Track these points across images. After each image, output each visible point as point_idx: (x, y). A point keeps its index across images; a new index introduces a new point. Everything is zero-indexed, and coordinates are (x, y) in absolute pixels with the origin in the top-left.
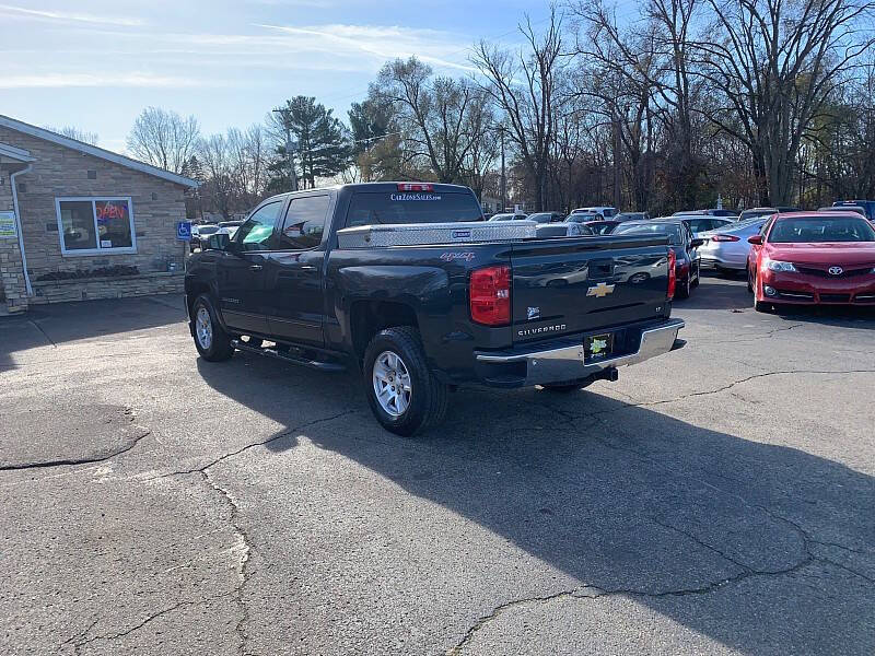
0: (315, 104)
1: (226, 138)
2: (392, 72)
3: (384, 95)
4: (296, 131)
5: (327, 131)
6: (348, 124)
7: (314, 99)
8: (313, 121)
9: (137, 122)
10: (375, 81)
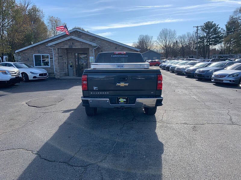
0: (213, 23)
1: (186, 35)
2: (239, 10)
3: (234, 19)
4: (206, 32)
5: (215, 31)
6: (225, 29)
7: (213, 22)
8: (212, 29)
9: (160, 32)
10: (232, 14)
